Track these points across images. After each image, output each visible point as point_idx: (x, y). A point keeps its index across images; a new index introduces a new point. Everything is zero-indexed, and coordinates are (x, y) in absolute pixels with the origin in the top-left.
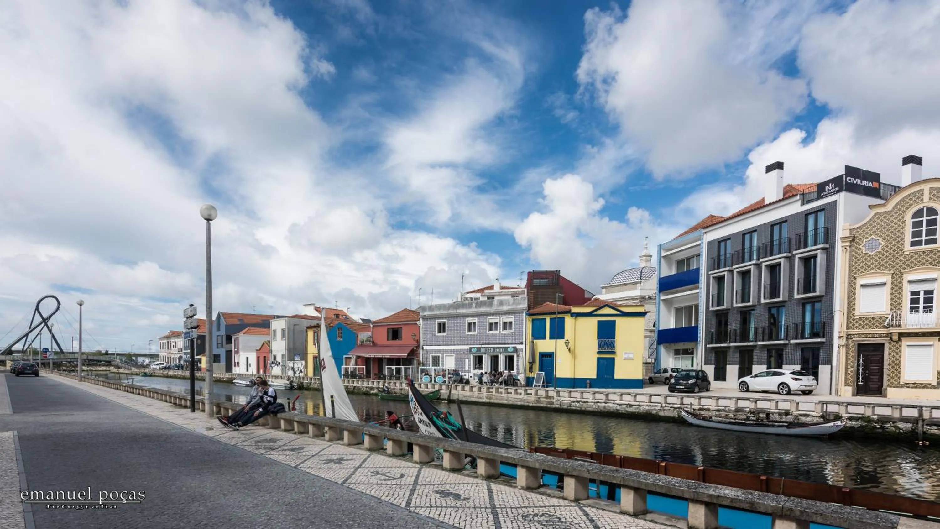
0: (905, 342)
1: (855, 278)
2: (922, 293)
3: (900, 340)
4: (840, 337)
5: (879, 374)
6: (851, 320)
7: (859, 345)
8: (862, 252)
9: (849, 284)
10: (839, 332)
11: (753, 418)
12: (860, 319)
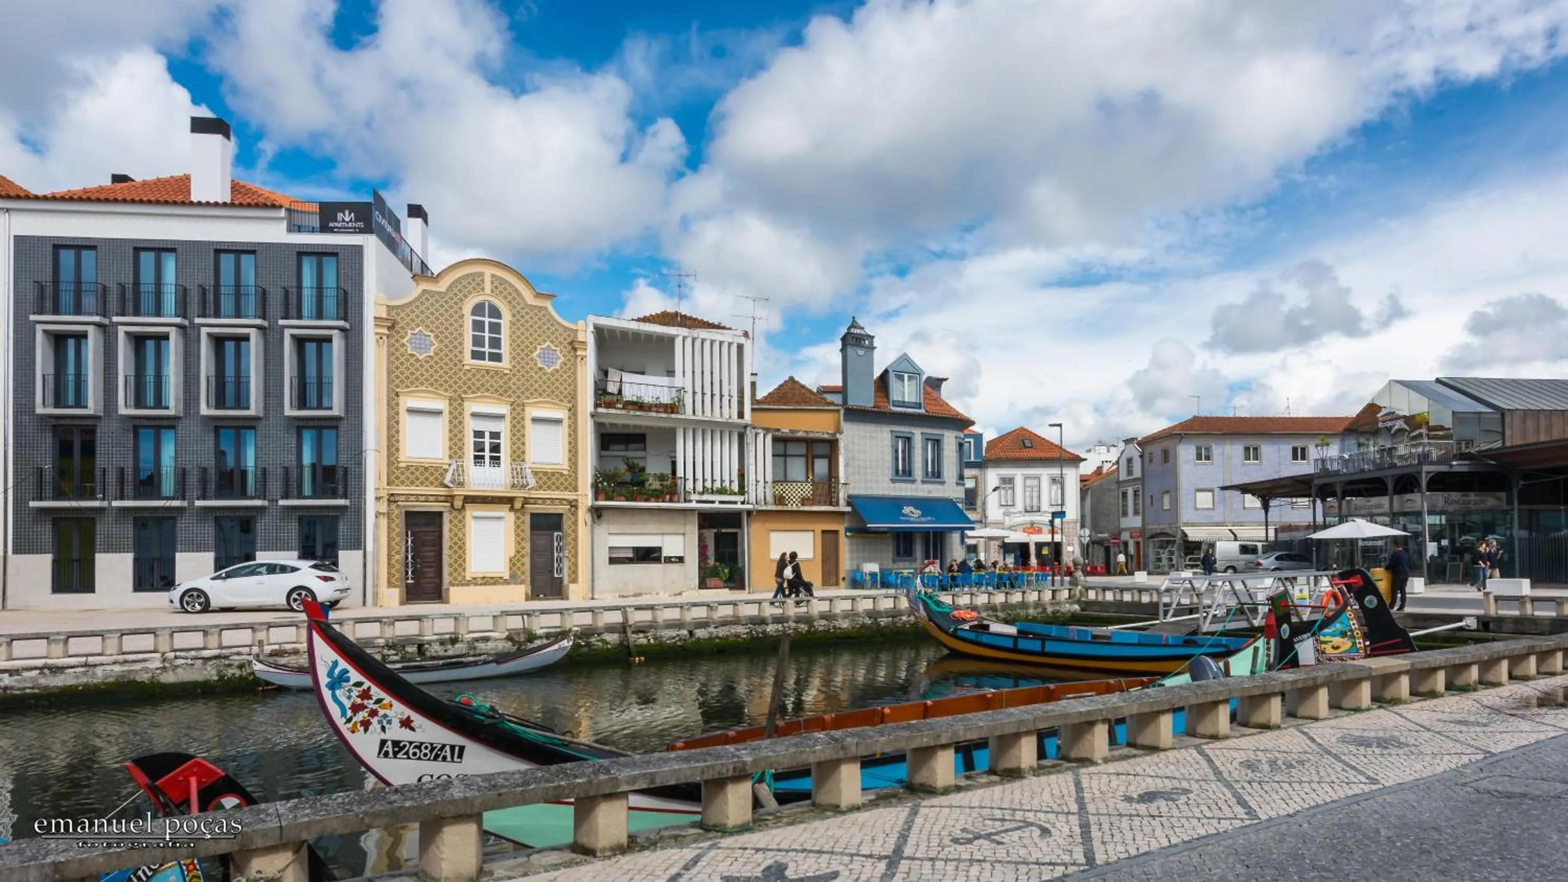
0: (472, 511)
1: (397, 395)
2: (487, 435)
3: (463, 507)
4: (378, 499)
5: (434, 564)
6: (393, 469)
7: (408, 514)
8: (406, 350)
9: (389, 404)
10: (376, 489)
11: (395, 658)
12: (408, 468)
